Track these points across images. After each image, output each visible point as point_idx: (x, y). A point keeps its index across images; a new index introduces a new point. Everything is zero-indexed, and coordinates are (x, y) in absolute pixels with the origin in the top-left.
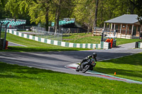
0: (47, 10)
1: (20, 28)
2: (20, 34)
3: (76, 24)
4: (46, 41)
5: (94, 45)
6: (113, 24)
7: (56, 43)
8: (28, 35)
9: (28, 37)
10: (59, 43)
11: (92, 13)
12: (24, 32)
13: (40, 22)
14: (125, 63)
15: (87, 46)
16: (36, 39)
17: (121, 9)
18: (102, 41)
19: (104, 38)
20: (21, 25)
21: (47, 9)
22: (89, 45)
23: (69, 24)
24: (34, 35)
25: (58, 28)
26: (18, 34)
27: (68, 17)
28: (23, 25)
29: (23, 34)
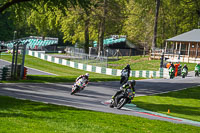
0: (86, 25)
1: (49, 49)
2: (49, 58)
3: (128, 43)
4: (85, 67)
5: (151, 73)
6: (179, 42)
7: (98, 70)
8: (61, 59)
9: (60, 61)
10: (103, 71)
11: (150, 28)
12: (55, 55)
13: (77, 41)
14: (188, 97)
15: (141, 73)
16: (72, 64)
17: (190, 22)
18: (161, 66)
19: (164, 62)
20: (51, 45)
21: (87, 22)
22: (144, 72)
23: (118, 43)
24: (69, 59)
25: (102, 50)
26: (46, 57)
27: (117, 33)
28: (54, 45)
29: (53, 58)
